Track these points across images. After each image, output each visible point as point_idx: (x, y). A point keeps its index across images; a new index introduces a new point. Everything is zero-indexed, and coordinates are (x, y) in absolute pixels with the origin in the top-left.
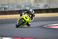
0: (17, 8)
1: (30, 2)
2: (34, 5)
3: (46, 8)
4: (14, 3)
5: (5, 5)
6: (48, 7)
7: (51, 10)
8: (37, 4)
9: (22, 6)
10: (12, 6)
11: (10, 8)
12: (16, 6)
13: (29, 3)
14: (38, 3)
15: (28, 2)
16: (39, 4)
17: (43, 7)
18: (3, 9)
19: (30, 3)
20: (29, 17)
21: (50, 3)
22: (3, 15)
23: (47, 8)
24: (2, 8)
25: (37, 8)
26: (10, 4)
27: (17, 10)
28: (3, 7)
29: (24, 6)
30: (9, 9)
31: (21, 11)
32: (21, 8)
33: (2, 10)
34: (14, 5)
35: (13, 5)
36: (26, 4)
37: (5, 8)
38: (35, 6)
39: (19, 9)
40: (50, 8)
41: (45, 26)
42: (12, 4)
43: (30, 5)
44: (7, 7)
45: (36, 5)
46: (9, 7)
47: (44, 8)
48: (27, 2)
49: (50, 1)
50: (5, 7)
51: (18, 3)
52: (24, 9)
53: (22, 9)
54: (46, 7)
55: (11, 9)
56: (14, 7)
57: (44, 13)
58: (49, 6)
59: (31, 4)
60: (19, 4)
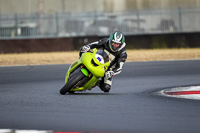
0: (68, 29)
1: (112, 11)
2: (126, 20)
3: (166, 32)
4: (57, 14)
5: (25, 18)
6: (175, 28)
7: (184, 38)
8: (135, 17)
9: (83, 22)
10: (50, 23)
11: (43, 30)
12: (62, 22)
13: (107, 14)
14: (138, 15)
15: (105, 11)
16: (141, 17)
17: (155, 26)
18: (19, 31)
19: (111, 14)
20: (103, 61)
21: (180, 14)
22: (18, 52)
23: (171, 30)
24: (15, 28)
25: (136, 32)
26: (42, 16)
27: (67, 35)
28: (20, 25)
29: (92, 22)
30: (39, 34)
31: (81, 41)
32: (82, 30)
33: (16, 34)
34: (57, 18)
35: (54, 21)
36: (96, 16)
37: (24, 30)
38: (130, 24)
39: (74, 34)
40: (179, 31)
41: (162, 92)
42: (50, 17)
43: (113, 20)
44: (32, 25)
45: (133, 21)
46: (38, 27)
47: (159, 32)
48: (101, 8)
49: (179, 8)
50: (24, 25)
51: (69, 13)
52: (91, 34)
53: (83, 34)
54: (168, 29)
55: (47, 34)
56: (58, 27)
57: (160, 46)
58: (177, 24)
59: (114, 17)
60: (73, 15)
